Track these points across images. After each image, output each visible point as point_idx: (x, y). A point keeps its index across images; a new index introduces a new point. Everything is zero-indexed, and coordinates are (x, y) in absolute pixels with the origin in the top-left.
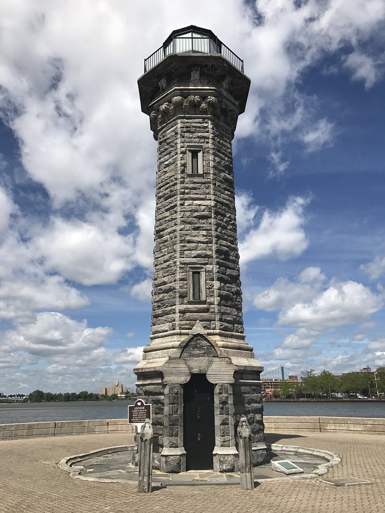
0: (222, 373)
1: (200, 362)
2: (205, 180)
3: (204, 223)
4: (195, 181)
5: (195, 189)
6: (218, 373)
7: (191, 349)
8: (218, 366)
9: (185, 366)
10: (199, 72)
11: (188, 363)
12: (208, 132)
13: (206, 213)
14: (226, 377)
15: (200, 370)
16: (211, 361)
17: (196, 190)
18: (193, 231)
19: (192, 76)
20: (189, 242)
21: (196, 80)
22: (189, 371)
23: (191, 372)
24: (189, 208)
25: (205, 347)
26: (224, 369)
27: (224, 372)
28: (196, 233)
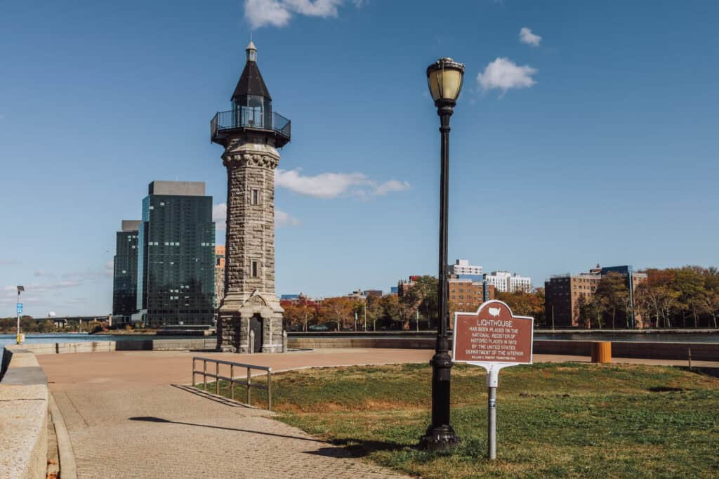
1: (257, 308)
3: (259, 235)
4: (255, 209)
7: (254, 302)
8: (266, 310)
9: (250, 309)
12: (262, 178)
13: (260, 229)
15: (258, 311)
16: (263, 308)
17: (255, 214)
20: (250, 245)
23: (253, 312)
24: (251, 225)
25: (260, 301)
28: (254, 240)
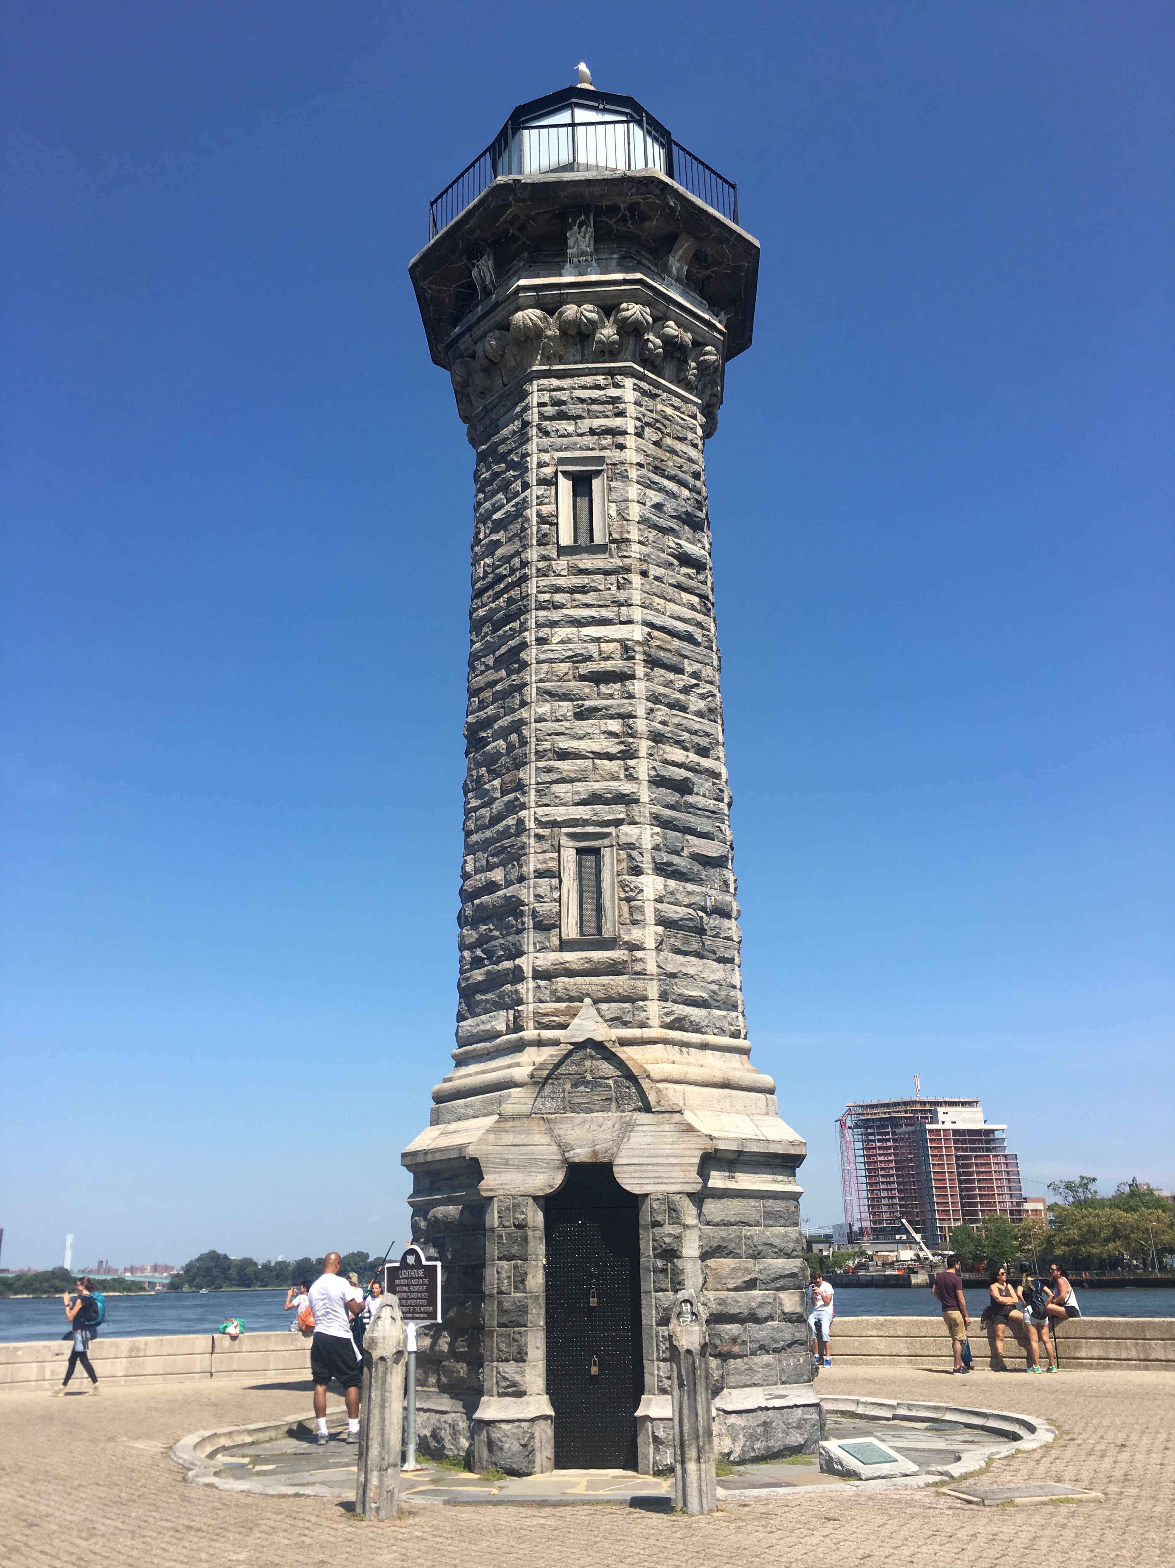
0: (662, 1161)
1: (594, 1127)
2: (617, 562)
3: (611, 696)
4: (582, 566)
5: (583, 590)
6: (649, 1161)
7: (568, 1086)
8: (649, 1139)
9: (546, 1140)
10: (591, 229)
11: (557, 1132)
12: (621, 414)
13: (617, 664)
14: (675, 1174)
15: (595, 1153)
16: (628, 1124)
17: (586, 592)
18: (578, 723)
19: (571, 242)
20: (563, 755)
21: (583, 254)
22: (559, 1157)
23: (565, 1160)
24: (563, 651)
25: (611, 1082)
26: (668, 1149)
27: (667, 1156)
28: (585, 726)
